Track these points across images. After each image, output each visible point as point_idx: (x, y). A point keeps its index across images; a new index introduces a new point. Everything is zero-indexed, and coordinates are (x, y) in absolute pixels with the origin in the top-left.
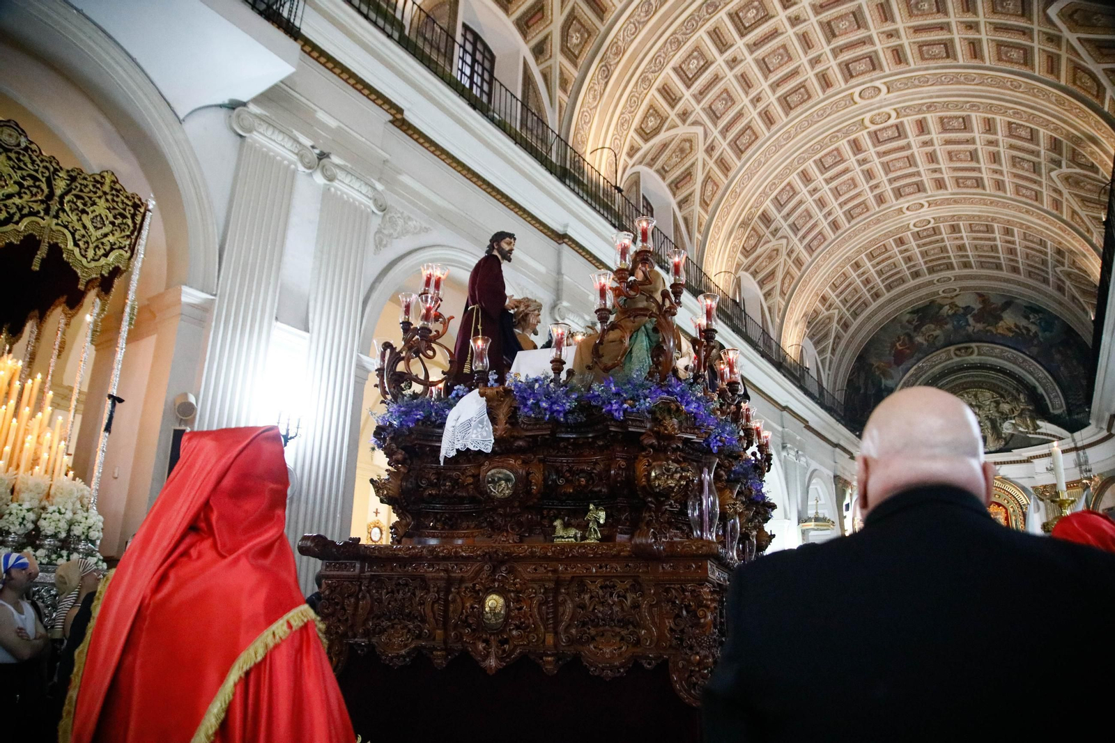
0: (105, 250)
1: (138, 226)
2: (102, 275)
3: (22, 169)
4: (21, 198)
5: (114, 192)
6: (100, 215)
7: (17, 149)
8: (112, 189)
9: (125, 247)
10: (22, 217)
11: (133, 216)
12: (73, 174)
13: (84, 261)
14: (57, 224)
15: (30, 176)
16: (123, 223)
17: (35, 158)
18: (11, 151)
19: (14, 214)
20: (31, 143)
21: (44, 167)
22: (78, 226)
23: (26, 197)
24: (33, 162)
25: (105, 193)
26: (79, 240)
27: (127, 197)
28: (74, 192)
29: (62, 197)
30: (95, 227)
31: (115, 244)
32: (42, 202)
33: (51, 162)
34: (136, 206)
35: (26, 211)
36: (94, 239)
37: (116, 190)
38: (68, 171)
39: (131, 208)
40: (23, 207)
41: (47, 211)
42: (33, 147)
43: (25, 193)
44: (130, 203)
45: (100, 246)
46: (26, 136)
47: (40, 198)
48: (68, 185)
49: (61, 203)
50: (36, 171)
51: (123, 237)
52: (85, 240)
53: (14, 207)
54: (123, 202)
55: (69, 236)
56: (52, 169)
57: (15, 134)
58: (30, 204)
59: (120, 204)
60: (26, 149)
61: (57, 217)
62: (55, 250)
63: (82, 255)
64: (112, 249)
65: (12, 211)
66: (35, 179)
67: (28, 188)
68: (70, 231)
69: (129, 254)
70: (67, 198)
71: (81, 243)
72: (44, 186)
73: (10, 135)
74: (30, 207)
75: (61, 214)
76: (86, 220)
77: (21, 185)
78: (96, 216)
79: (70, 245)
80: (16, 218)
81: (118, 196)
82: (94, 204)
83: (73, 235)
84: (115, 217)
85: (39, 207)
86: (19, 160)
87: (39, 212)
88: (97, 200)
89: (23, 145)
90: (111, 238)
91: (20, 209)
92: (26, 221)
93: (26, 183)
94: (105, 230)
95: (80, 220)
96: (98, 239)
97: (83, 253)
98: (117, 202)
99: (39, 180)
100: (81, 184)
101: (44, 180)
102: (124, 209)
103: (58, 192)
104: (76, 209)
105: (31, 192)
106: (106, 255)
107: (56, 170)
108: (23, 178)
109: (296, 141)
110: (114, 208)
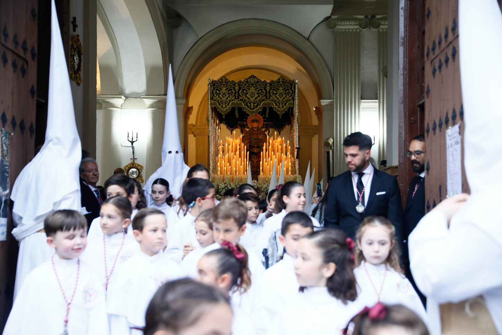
0: (285, 103)
1: (293, 91)
2: (286, 111)
3: (258, 88)
4: (259, 97)
5: (284, 83)
6: (281, 93)
7: (255, 83)
8: (283, 82)
9: (291, 99)
10: (261, 102)
11: (291, 88)
12: (271, 83)
13: (279, 109)
14: (270, 101)
15: (260, 89)
16: (288, 92)
17: (260, 83)
18: (253, 84)
19: (259, 103)
20: (258, 79)
21: (263, 85)
22: (276, 99)
23: (260, 97)
24: (260, 85)
25: (281, 85)
26: (277, 103)
27: (288, 83)
28: (272, 89)
29: (269, 92)
30: (280, 97)
31: (287, 100)
32: (265, 96)
33: (264, 83)
34: (291, 85)
35: (261, 101)
36: (281, 101)
37: (284, 82)
38: (269, 83)
39: (290, 86)
40: (260, 100)
41: (266, 98)
42: (259, 80)
43: (260, 95)
44: (289, 85)
45: (283, 102)
46: (256, 78)
47: (263, 95)
48: (270, 87)
49: (270, 94)
50: (261, 87)
51: (289, 97)
52: (278, 102)
53: (258, 101)
54: (287, 85)
55: (274, 103)
56: (265, 85)
57: (253, 79)
58: (262, 98)
59: (286, 86)
60: (257, 82)
61: (269, 99)
62: (271, 109)
63: (278, 107)
64: (287, 102)
65: (258, 102)
66: (261, 90)
67: (260, 93)
68: (274, 101)
69: (293, 101)
70: (271, 92)
71: (277, 104)
72: (264, 91)
73: (252, 80)
74: (262, 99)
75: (270, 98)
76: (277, 96)
77: (258, 93)
78: (280, 94)
79: (275, 105)
80: (259, 104)
81: (285, 84)
82: (279, 90)
83: (275, 102)
84: (286, 91)
85: (264, 98)
86: (256, 86)
87: (264, 99)
88: (279, 88)
89: (256, 81)
90: (286, 99)
91: (260, 101)
92: (262, 103)
93: (259, 92)
94: (284, 96)
95: (276, 97)
96: (282, 101)
97: (278, 106)
98: (285, 86)
99: (262, 90)
100: (273, 85)
101: (263, 89)
102: (288, 87)
103: (268, 91)
104: (274, 94)
105: (261, 94)
106: (285, 105)
107: (266, 84)
108: (258, 91)
109: (356, 19)
110: (285, 88)
